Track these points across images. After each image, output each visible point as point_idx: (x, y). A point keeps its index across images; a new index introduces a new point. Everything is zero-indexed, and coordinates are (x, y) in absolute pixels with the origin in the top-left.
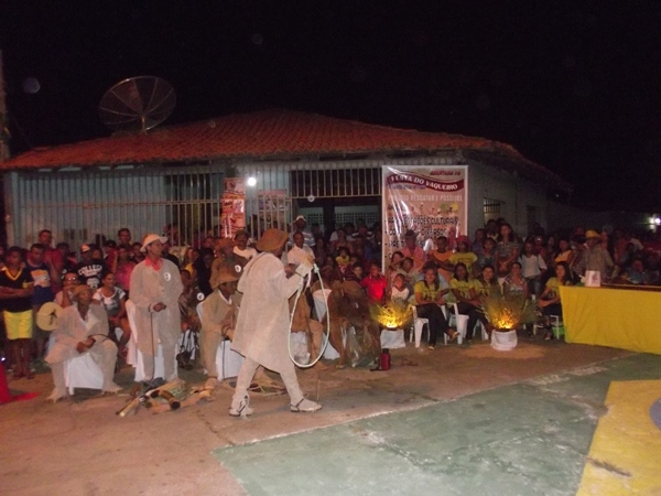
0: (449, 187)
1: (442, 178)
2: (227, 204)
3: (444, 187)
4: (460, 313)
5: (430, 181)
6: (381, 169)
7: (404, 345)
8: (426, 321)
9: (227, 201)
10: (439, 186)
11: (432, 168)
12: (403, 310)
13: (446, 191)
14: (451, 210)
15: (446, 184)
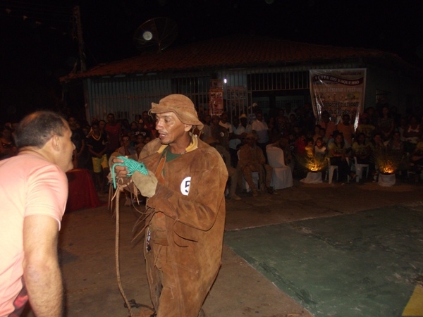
0: (353, 83)
1: (350, 77)
2: (212, 95)
3: (350, 83)
5: (341, 79)
6: (308, 72)
7: (321, 182)
8: (337, 167)
9: (212, 93)
10: (346, 82)
11: (342, 70)
12: (322, 160)
13: (351, 85)
14: (354, 98)
15: (352, 81)
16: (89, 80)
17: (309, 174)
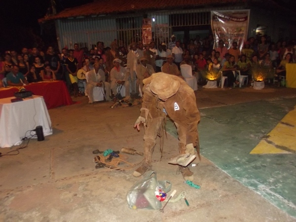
0: (240, 20)
1: (238, 16)
2: (144, 30)
3: (238, 20)
4: (241, 75)
5: (232, 17)
6: (210, 13)
7: (216, 87)
8: (226, 77)
9: (144, 28)
10: (236, 19)
11: (233, 11)
12: (217, 73)
13: (239, 21)
14: (241, 30)
15: (240, 18)
16: (59, 21)
17: (209, 82)
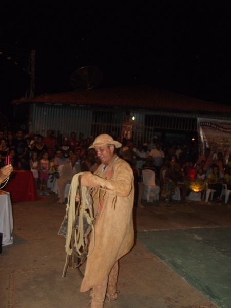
0: (228, 131)
1: (225, 126)
2: (125, 127)
3: (225, 130)
4: (228, 189)
5: (219, 127)
6: (196, 119)
9: (125, 125)
10: (223, 129)
11: (221, 121)
13: (226, 132)
14: (227, 141)
15: (227, 129)
16: (35, 105)
17: (192, 193)
